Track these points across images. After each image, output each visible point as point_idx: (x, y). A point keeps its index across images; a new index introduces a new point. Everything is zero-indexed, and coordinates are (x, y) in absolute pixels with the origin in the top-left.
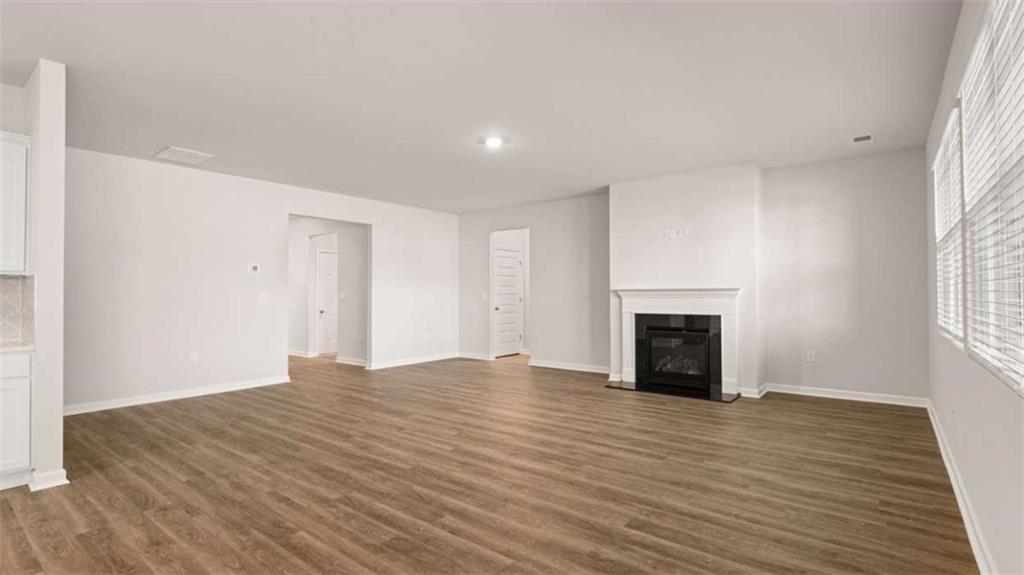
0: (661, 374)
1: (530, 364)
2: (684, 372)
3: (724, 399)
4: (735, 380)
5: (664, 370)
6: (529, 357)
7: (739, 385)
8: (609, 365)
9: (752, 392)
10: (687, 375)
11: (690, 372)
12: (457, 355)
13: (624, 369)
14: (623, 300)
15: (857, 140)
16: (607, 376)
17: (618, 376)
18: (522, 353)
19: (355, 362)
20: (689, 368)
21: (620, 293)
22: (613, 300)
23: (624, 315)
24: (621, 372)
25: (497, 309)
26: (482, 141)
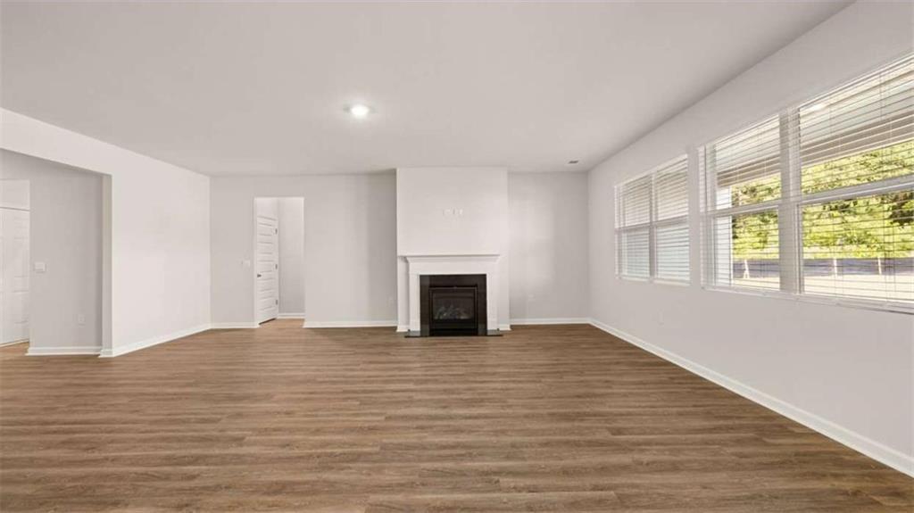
0: (439, 321)
1: (305, 326)
2: (457, 317)
3: (489, 334)
4: (495, 320)
5: (441, 318)
6: (303, 320)
7: (498, 323)
8: (397, 319)
9: (505, 327)
10: (460, 320)
11: (462, 318)
12: (209, 327)
13: (411, 320)
14: (411, 265)
15: (571, 162)
16: (395, 328)
17: (405, 326)
18: (279, 318)
19: (88, 350)
20: (460, 314)
21: (408, 259)
22: (401, 265)
23: (411, 276)
24: (408, 323)
25: (259, 276)
26: (347, 109)
